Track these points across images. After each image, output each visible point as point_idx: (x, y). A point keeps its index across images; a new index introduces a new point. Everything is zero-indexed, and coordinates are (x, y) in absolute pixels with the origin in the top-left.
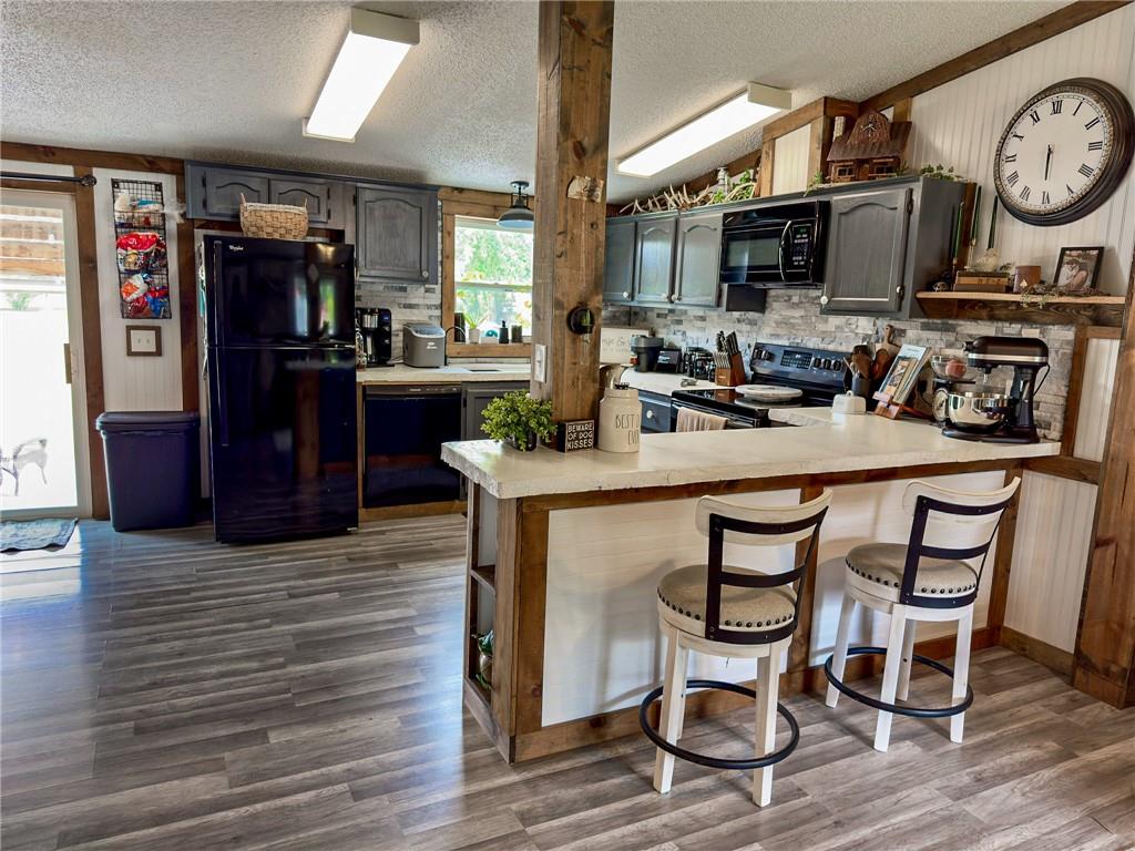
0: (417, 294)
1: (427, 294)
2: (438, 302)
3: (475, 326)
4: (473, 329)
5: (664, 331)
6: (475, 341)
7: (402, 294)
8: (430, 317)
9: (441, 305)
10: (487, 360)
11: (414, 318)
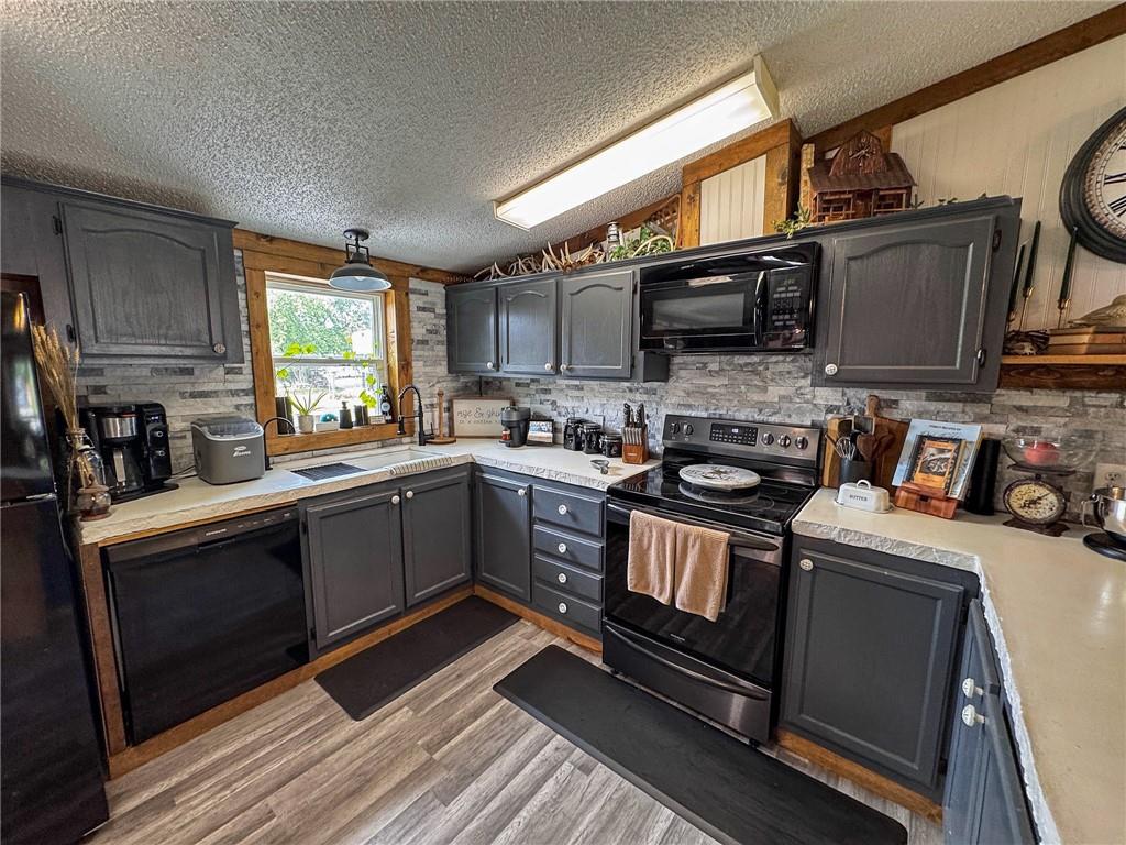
0: (214, 378)
1: (229, 377)
2: (248, 385)
3: (306, 413)
4: (304, 415)
5: (528, 400)
6: (309, 430)
7: (187, 378)
8: (237, 407)
9: (254, 391)
10: (328, 451)
11: (211, 411)
